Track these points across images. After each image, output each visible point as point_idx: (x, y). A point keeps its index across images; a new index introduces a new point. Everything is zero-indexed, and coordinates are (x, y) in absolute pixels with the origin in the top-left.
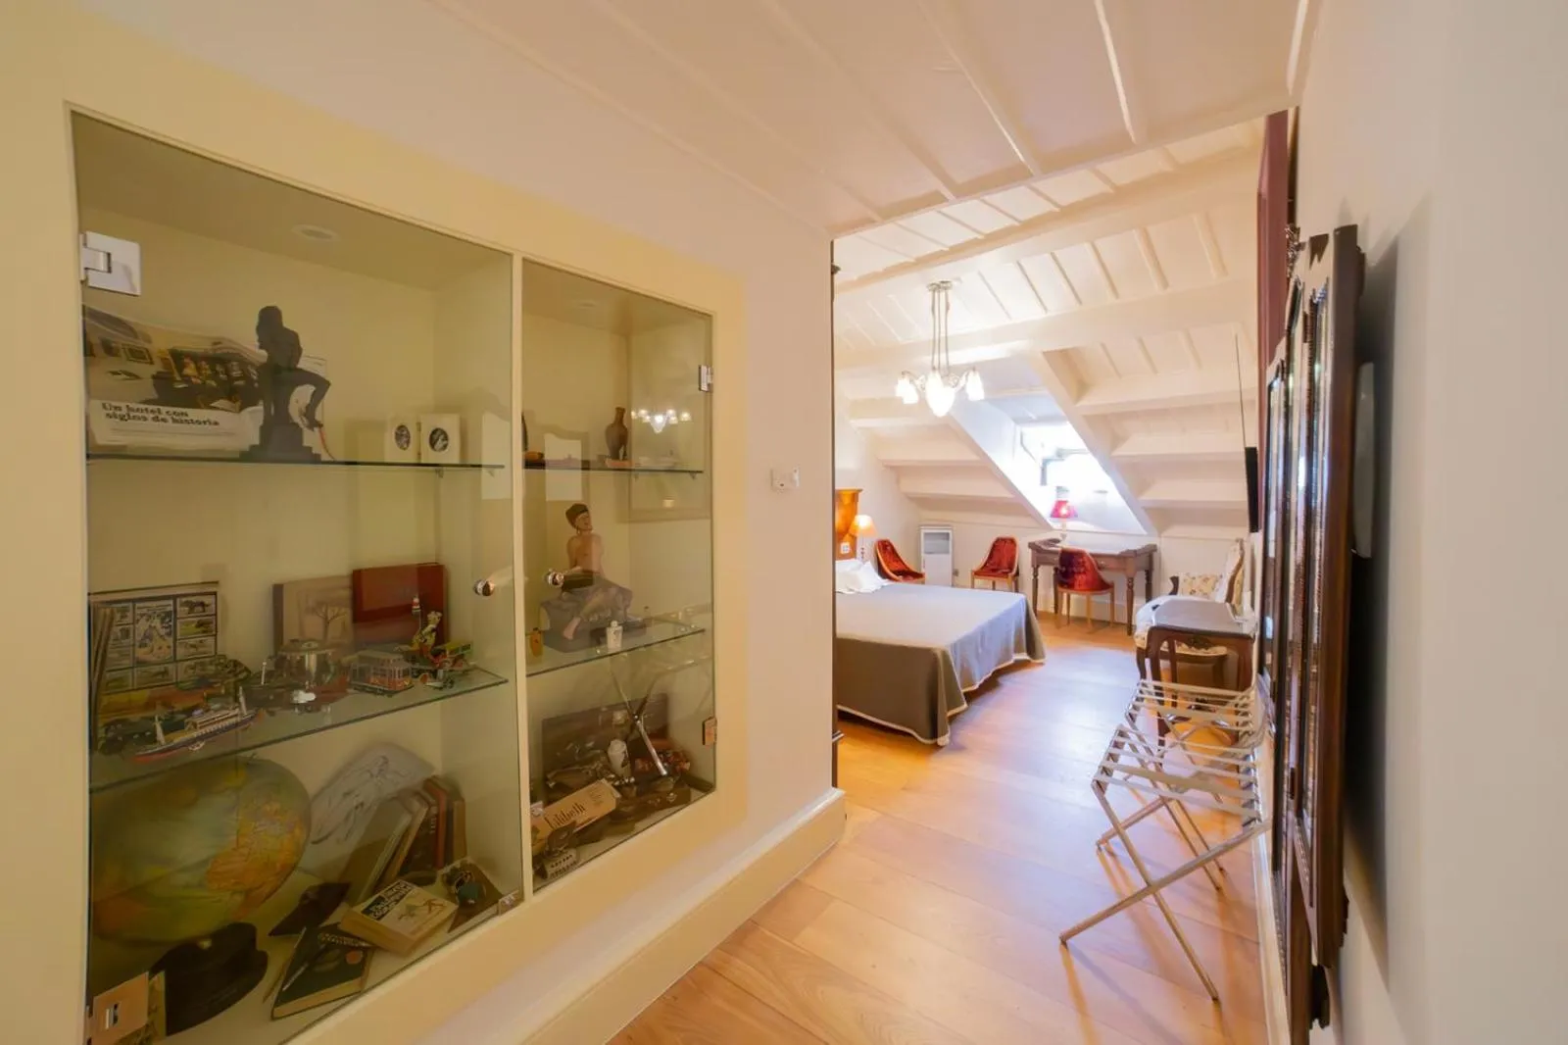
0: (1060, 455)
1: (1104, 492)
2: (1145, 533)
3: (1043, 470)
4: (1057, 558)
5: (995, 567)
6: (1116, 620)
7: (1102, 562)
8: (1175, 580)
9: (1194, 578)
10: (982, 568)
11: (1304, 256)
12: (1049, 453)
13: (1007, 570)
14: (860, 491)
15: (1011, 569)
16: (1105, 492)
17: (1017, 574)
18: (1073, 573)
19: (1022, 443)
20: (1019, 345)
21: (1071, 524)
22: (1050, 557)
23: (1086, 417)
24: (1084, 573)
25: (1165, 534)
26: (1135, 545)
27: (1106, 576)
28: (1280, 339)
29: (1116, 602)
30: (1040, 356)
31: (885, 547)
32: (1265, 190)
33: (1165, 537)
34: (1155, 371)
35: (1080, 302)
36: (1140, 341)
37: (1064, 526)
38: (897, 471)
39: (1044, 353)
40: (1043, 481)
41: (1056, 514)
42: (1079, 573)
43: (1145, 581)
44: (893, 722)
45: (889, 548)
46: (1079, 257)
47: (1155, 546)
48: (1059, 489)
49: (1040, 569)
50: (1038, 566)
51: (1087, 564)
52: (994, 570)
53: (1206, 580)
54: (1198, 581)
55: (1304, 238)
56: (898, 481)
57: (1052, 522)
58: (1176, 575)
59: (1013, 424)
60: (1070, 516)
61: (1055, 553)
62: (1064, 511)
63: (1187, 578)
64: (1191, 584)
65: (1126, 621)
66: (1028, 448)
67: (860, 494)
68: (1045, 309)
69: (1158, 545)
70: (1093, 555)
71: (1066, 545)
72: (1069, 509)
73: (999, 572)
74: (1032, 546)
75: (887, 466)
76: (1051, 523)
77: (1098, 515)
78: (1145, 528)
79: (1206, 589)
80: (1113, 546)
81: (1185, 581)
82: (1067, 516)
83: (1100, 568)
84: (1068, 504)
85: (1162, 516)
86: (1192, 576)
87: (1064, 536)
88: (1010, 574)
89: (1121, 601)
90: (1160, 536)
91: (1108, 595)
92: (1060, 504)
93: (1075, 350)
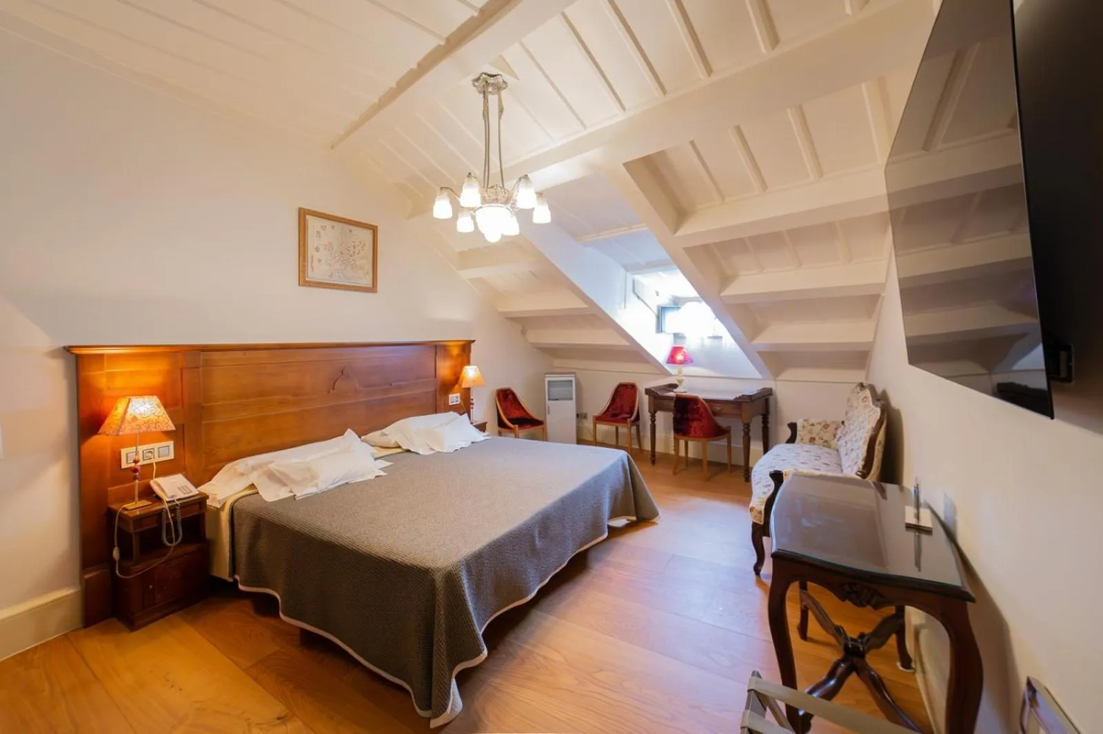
0: (677, 303)
1: (719, 338)
2: (759, 376)
3: (659, 318)
4: (672, 404)
5: (618, 412)
6: (733, 462)
7: (718, 408)
8: (793, 427)
9: (813, 425)
10: (605, 413)
12: (664, 300)
13: (626, 416)
14: (473, 341)
15: (631, 413)
16: (721, 337)
17: (638, 418)
18: (688, 419)
19: (634, 290)
21: (688, 370)
22: (666, 403)
24: (699, 420)
25: (780, 377)
26: (752, 389)
27: (722, 422)
29: (732, 445)
30: (622, 169)
31: (506, 397)
33: (780, 381)
35: (665, 92)
37: (680, 371)
38: (522, 323)
39: (626, 165)
40: (659, 328)
41: (672, 359)
42: (694, 420)
43: (762, 425)
44: (385, 670)
45: (510, 397)
47: (771, 389)
48: (676, 336)
49: (657, 415)
50: (655, 412)
51: (702, 410)
52: (615, 415)
53: (826, 426)
54: (817, 428)
56: (523, 333)
57: (668, 367)
58: (793, 421)
59: (622, 270)
60: (687, 361)
61: (670, 398)
62: (679, 357)
63: (806, 424)
64: (810, 432)
65: (742, 463)
66: (640, 295)
67: (473, 346)
68: (624, 108)
69: (774, 388)
70: (707, 401)
71: (682, 390)
72: (685, 355)
73: (619, 417)
74: (648, 391)
75: (507, 318)
76: (667, 369)
77: (713, 359)
78: (760, 372)
79: (827, 436)
80: (727, 391)
81: (804, 427)
82: (682, 363)
83: (715, 414)
84: (685, 350)
85: (776, 360)
86: (810, 423)
87: (680, 381)
88: (629, 420)
89: (738, 444)
90: (776, 380)
91: (726, 440)
92: (675, 350)
93: (662, 154)
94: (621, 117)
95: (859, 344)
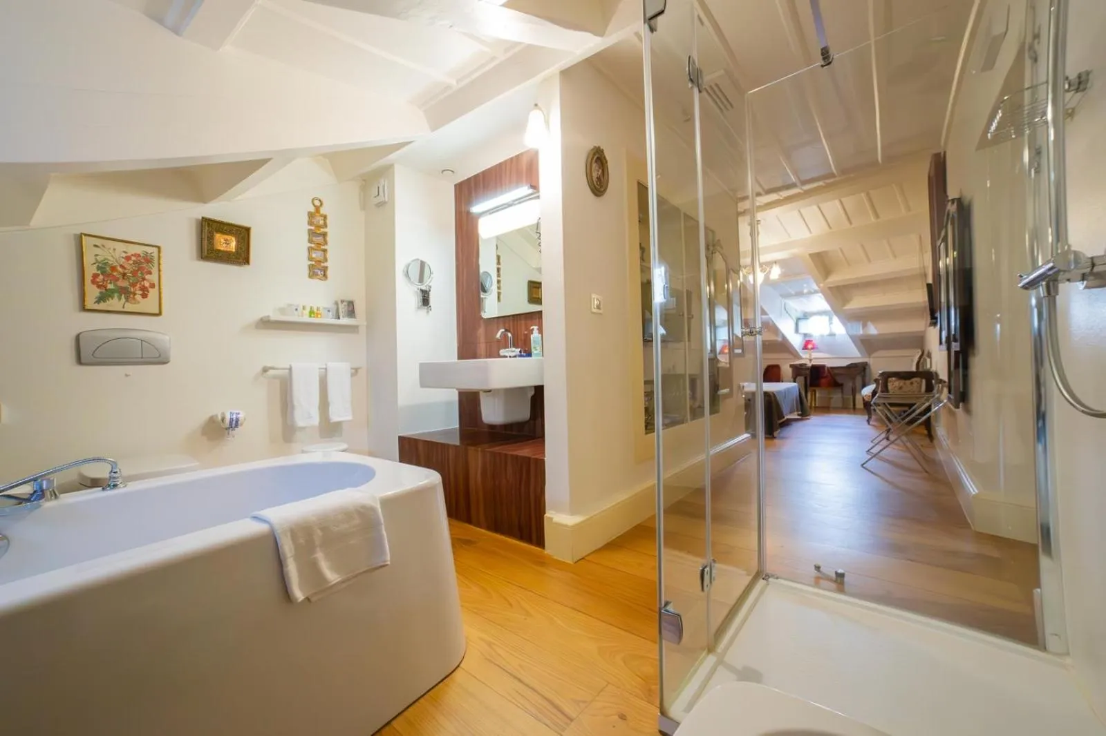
0: (806, 316)
2: (860, 355)
3: (797, 325)
4: (808, 371)
6: (846, 406)
7: (836, 371)
11: (950, 203)
12: (799, 315)
16: (835, 335)
18: (819, 378)
19: (785, 309)
20: (795, 251)
21: (814, 354)
22: (804, 371)
23: (830, 288)
24: (825, 379)
25: (873, 355)
27: (839, 380)
28: (942, 230)
29: (845, 396)
30: (808, 257)
32: (932, 173)
33: (874, 357)
34: (869, 261)
35: (830, 227)
36: (862, 246)
37: (810, 355)
39: (810, 255)
40: (797, 330)
41: (805, 348)
42: (823, 380)
46: (832, 207)
47: (866, 362)
48: (807, 335)
50: (796, 377)
51: (827, 373)
55: (950, 198)
59: (780, 297)
60: (815, 349)
61: (807, 369)
62: (810, 346)
66: (788, 311)
68: (811, 232)
69: (869, 362)
72: (814, 345)
76: (801, 354)
78: (860, 352)
82: (812, 349)
83: (835, 375)
84: (812, 342)
85: (870, 345)
87: (811, 360)
90: (870, 357)
92: (808, 342)
93: (826, 252)
94: (807, 235)
95: (917, 332)
